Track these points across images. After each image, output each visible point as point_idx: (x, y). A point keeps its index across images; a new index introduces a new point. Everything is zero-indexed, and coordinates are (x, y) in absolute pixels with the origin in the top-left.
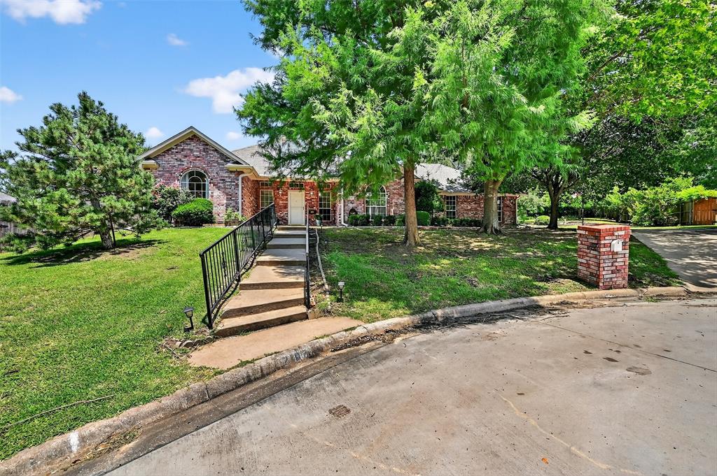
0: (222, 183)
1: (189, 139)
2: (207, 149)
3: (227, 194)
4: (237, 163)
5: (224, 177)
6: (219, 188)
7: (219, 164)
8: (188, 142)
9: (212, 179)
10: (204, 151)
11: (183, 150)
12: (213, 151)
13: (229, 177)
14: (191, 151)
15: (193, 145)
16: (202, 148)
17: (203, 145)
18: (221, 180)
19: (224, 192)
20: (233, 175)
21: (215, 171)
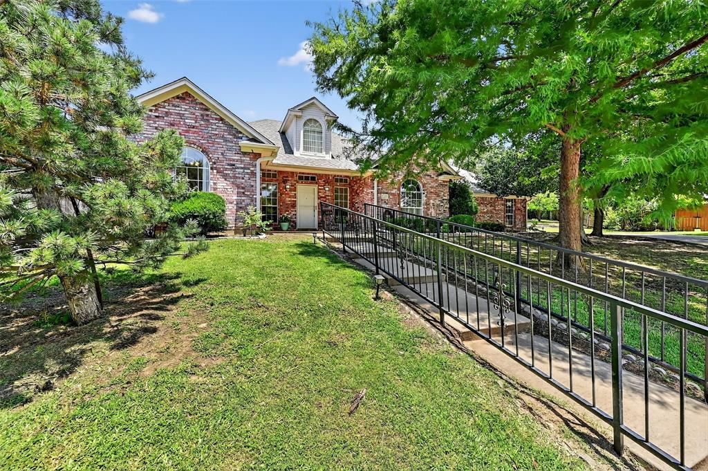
0: (231, 170)
1: (178, 97)
2: (207, 115)
3: (238, 187)
4: (254, 140)
5: (234, 160)
6: (225, 177)
7: (226, 141)
8: (176, 102)
9: (215, 163)
10: (203, 119)
11: (167, 114)
12: (216, 119)
13: (242, 161)
14: (181, 116)
15: (184, 107)
16: (198, 113)
17: (202, 109)
18: (228, 165)
19: (233, 183)
20: (247, 159)
21: (220, 151)
